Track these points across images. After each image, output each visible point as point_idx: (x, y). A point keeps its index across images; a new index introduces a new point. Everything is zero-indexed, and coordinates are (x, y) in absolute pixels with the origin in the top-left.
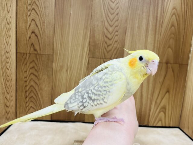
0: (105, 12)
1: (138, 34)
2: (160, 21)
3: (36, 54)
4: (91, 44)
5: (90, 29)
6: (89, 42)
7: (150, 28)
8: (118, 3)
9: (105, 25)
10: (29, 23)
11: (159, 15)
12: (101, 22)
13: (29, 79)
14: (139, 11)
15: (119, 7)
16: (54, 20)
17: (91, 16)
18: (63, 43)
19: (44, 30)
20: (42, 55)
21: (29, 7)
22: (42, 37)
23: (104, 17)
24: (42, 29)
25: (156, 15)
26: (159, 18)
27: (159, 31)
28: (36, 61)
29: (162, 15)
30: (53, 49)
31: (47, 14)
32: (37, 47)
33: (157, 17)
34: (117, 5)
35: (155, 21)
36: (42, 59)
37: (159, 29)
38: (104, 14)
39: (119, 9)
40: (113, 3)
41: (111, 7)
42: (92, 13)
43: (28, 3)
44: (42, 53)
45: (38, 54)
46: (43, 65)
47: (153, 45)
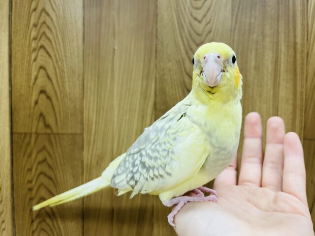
0: (183, 41)
1: (256, 81)
2: (302, 52)
3: (49, 134)
4: (158, 107)
5: (156, 78)
6: (155, 104)
7: (283, 67)
8: (209, 22)
9: (185, 69)
10: (34, 74)
11: (299, 40)
12: (177, 61)
13: (37, 185)
14: (255, 36)
15: (213, 30)
16: (81, 65)
17: (156, 51)
18: (101, 110)
19: (63, 86)
20: (61, 136)
21: (34, 45)
22: (60, 100)
23: (183, 51)
24: (60, 85)
25: (292, 39)
26: (299, 47)
27: (302, 73)
28: (49, 148)
29: (306, 38)
30: (82, 123)
31: (68, 55)
32: (51, 120)
33: (295, 43)
34: (209, 26)
35: (291, 52)
36: (61, 144)
37: (302, 69)
38: (182, 47)
39: (212, 33)
40: (200, 22)
41: (195, 32)
42: (156, 45)
43: (32, 36)
44: (60, 132)
45: (53, 133)
46: (63, 156)
47: (291, 102)
